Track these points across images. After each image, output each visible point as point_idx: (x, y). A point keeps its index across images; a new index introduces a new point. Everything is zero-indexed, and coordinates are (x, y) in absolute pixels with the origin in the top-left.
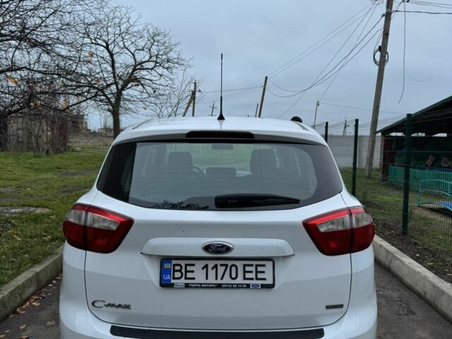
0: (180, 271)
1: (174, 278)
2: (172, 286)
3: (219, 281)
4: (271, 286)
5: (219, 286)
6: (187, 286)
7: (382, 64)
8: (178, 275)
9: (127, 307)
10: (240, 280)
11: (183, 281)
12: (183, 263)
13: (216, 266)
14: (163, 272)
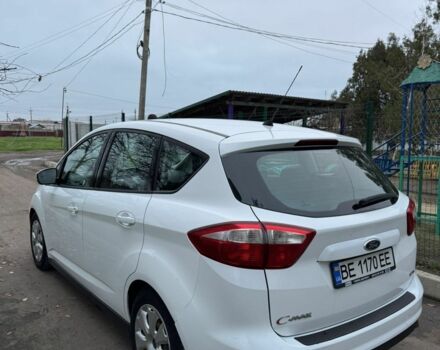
0: (345, 271)
1: (344, 279)
2: (343, 285)
3: (370, 273)
4: (393, 268)
5: (370, 276)
6: (353, 282)
7: (145, 58)
8: (345, 275)
9: (308, 315)
10: (380, 269)
11: (349, 279)
12: (346, 263)
13: (365, 261)
14: (334, 275)
